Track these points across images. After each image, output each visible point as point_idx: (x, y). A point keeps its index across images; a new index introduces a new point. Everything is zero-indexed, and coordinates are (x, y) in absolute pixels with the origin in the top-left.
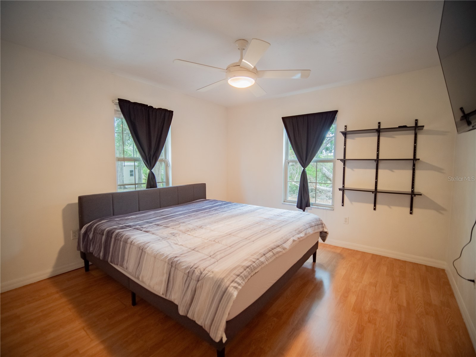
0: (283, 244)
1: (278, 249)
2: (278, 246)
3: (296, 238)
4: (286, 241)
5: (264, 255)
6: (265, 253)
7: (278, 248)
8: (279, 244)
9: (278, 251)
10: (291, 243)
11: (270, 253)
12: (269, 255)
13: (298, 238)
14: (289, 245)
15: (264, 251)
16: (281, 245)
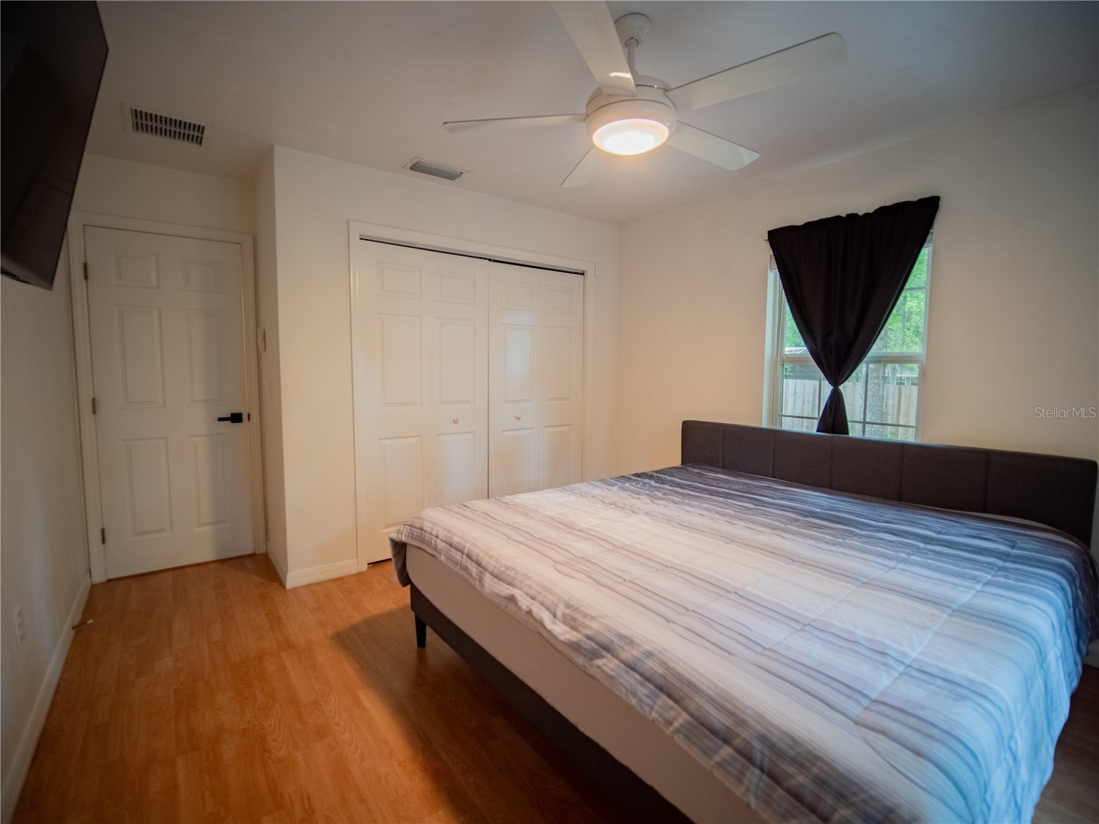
0: (492, 574)
1: (473, 568)
2: (478, 564)
3: (527, 606)
4: (503, 581)
5: (451, 545)
6: (453, 545)
7: (476, 566)
8: (484, 563)
9: (468, 568)
10: (503, 594)
11: (459, 553)
12: (454, 555)
13: (529, 613)
14: (496, 590)
15: (458, 542)
16: (482, 568)
